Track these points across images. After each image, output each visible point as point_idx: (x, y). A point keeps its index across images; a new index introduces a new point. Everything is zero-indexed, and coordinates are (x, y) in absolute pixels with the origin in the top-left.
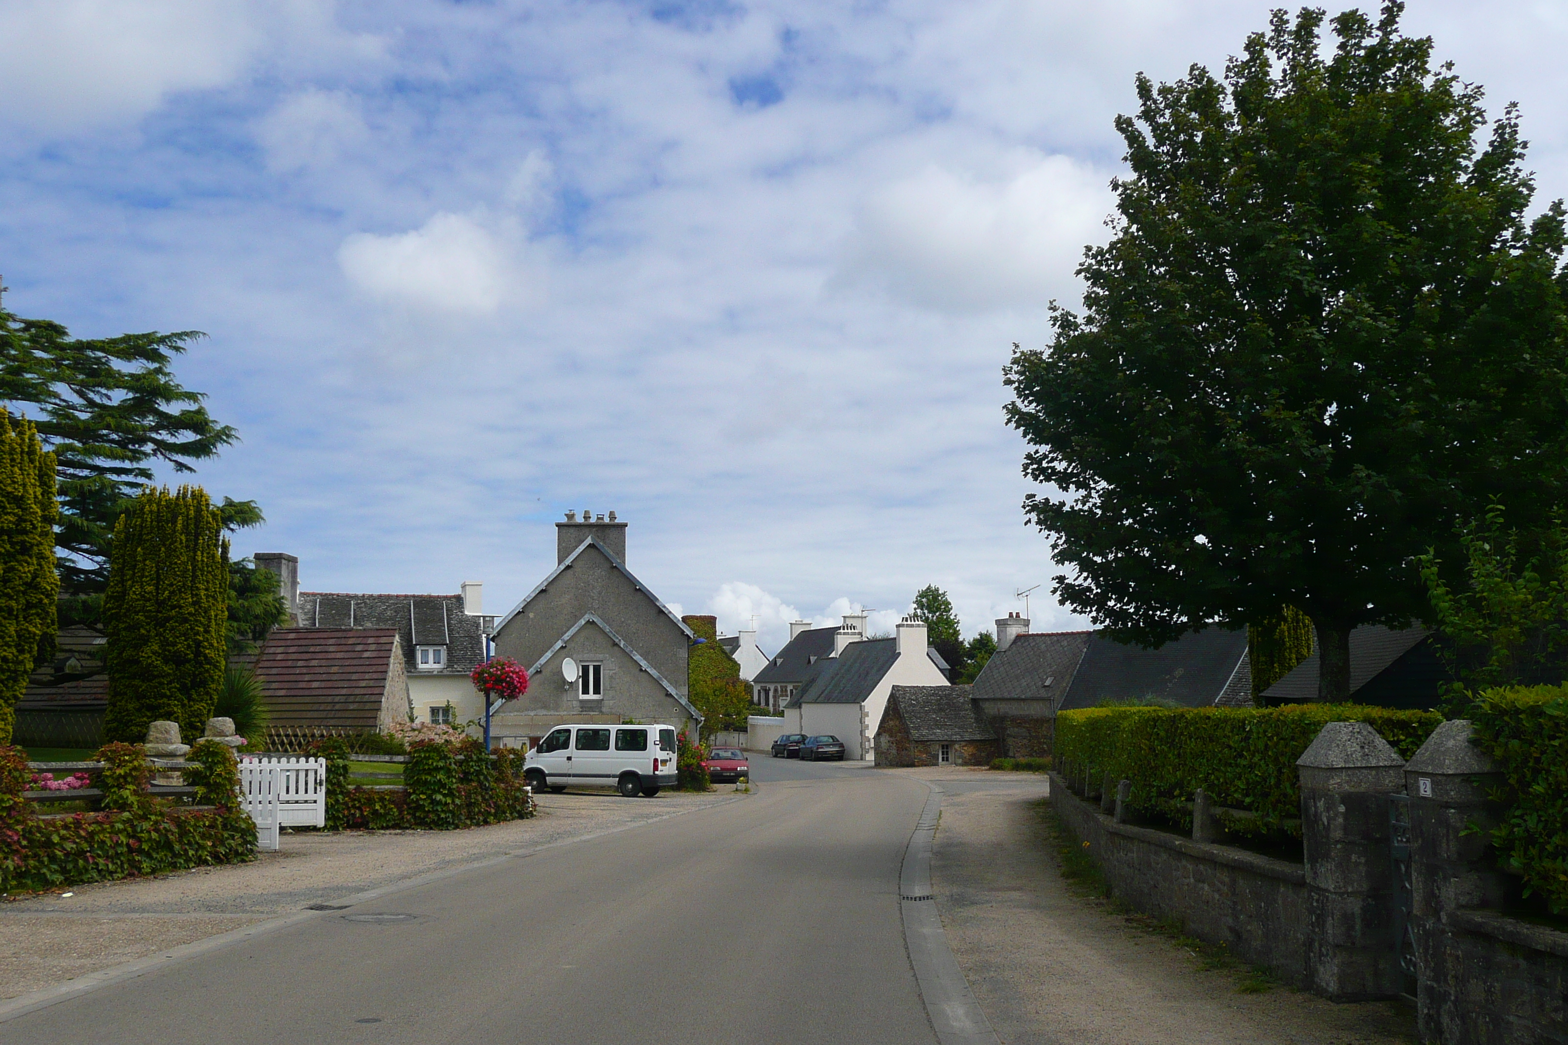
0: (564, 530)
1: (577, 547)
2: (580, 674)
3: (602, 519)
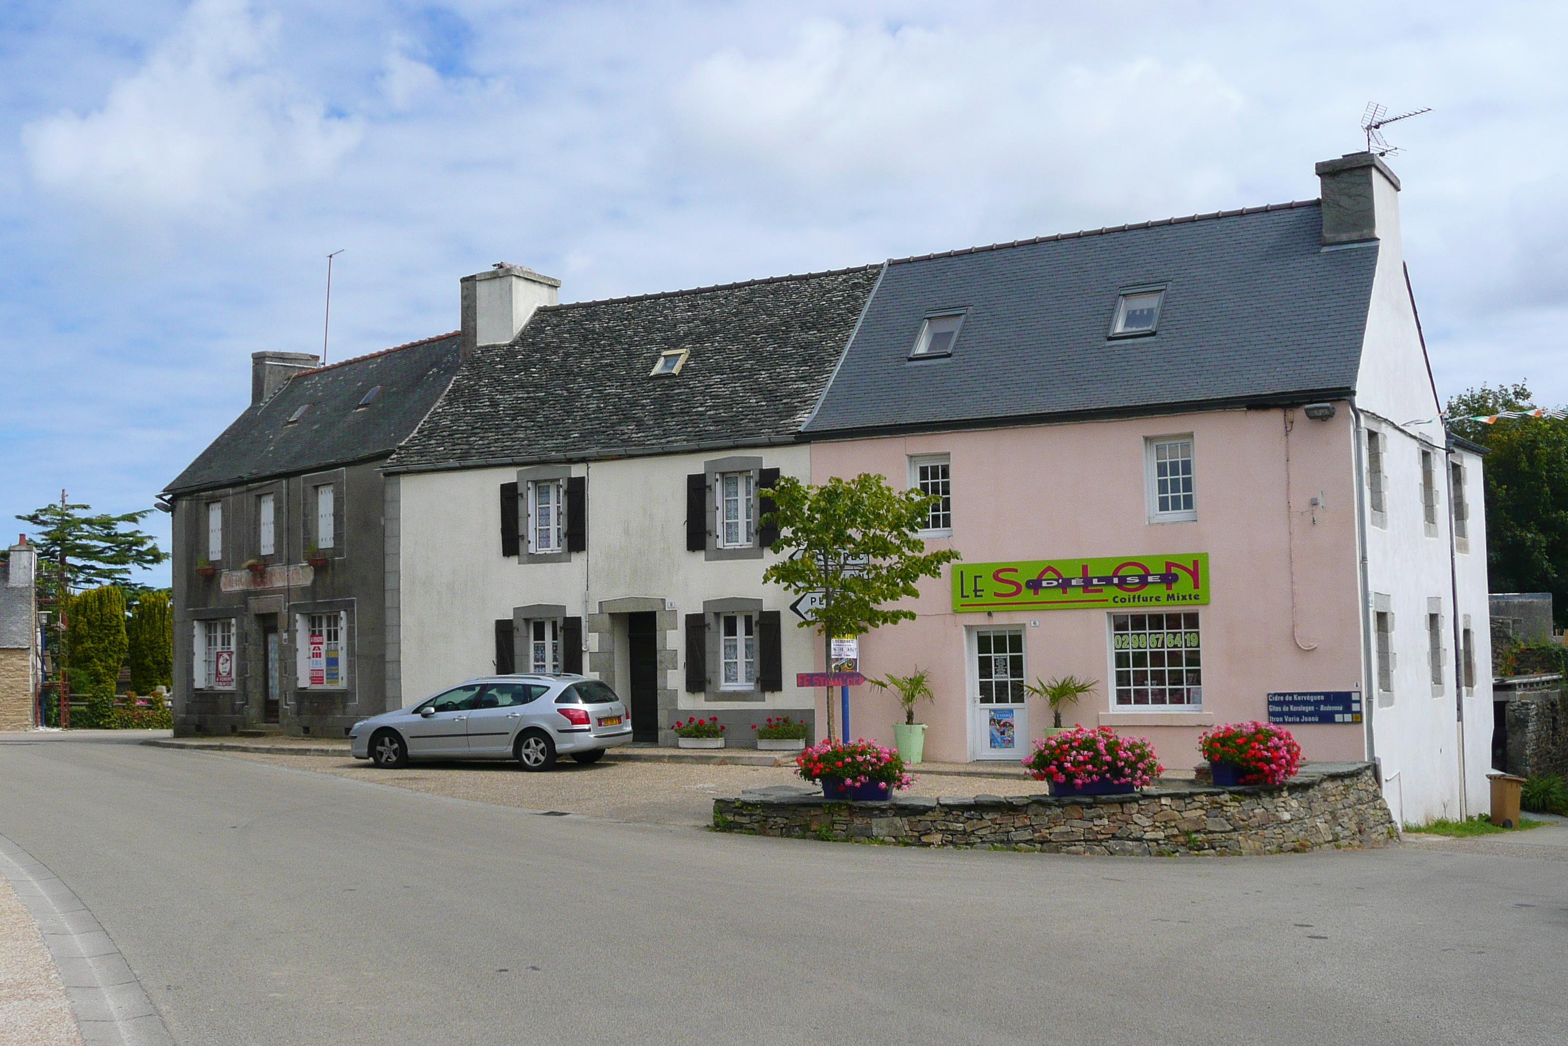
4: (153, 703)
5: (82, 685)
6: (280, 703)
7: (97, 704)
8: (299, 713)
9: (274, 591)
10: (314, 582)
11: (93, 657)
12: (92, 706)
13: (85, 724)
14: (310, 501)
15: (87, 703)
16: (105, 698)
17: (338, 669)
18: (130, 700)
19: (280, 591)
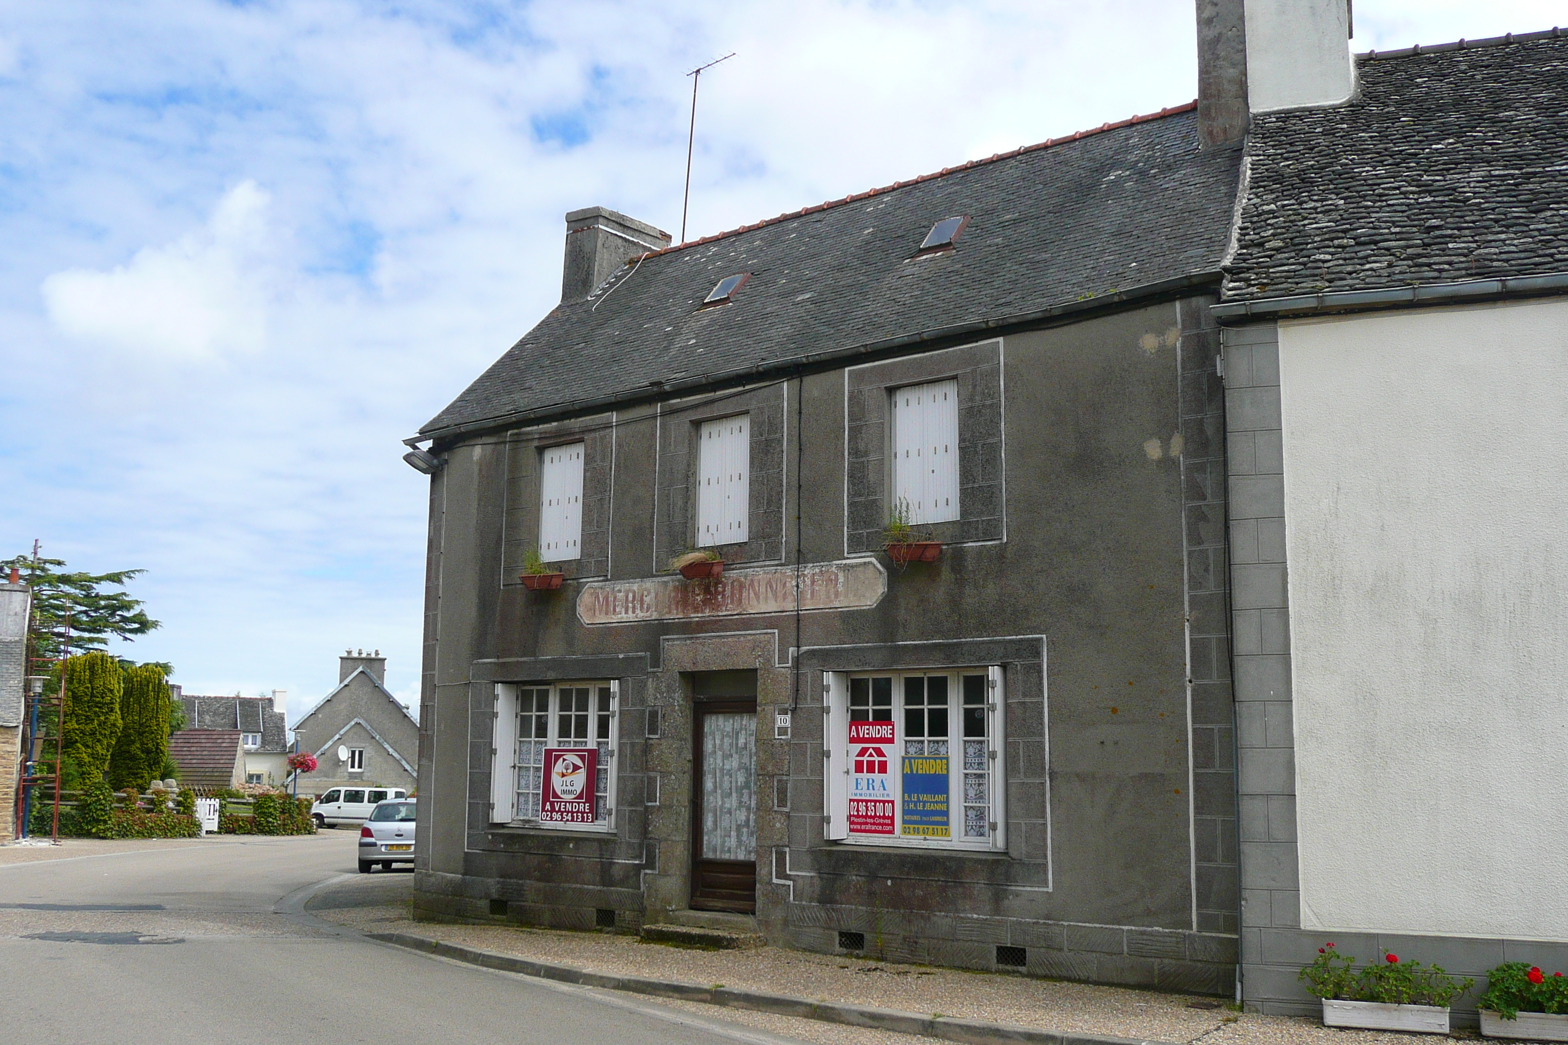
0: (345, 661)
1: (352, 672)
2: (350, 756)
3: (370, 654)
4: (155, 805)
5: (70, 778)
6: (762, 871)
7: (90, 804)
8: (826, 899)
9: (747, 623)
10: (888, 602)
11: (76, 741)
12: (83, 808)
13: (70, 831)
14: (873, 419)
15: (76, 803)
16: (101, 797)
17: (947, 802)
18: (130, 800)
19: (769, 621)
